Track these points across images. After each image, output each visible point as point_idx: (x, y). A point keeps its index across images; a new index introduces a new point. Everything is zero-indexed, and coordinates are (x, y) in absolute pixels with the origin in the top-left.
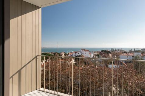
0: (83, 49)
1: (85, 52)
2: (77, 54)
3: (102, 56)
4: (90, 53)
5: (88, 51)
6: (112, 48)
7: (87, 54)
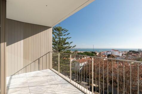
0: (113, 50)
1: (114, 52)
2: (108, 53)
3: (131, 55)
4: (119, 53)
5: (117, 51)
6: (139, 49)
7: (116, 54)
